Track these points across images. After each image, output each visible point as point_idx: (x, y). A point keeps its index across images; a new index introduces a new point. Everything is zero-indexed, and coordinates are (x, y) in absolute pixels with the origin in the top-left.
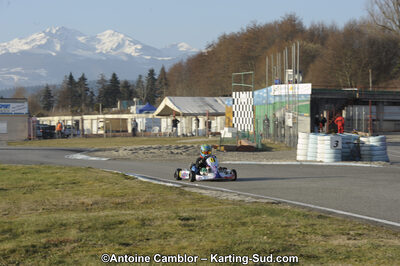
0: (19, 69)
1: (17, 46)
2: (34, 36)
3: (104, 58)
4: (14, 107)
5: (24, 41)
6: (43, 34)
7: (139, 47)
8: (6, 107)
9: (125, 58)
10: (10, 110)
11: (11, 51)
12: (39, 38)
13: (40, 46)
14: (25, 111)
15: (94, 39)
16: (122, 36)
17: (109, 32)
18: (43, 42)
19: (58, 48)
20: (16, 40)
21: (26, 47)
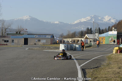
0: (83, 26)
1: (83, 20)
2: (88, 17)
3: (105, 23)
4: (47, 36)
5: (85, 19)
6: (90, 17)
7: (115, 20)
8: (45, 36)
9: (111, 23)
10: (47, 37)
11: (81, 21)
12: (89, 18)
13: (89, 20)
14: (50, 37)
15: (103, 18)
16: (110, 17)
17: (107, 16)
18: (90, 19)
19: (93, 20)
20: (83, 19)
21: (85, 20)
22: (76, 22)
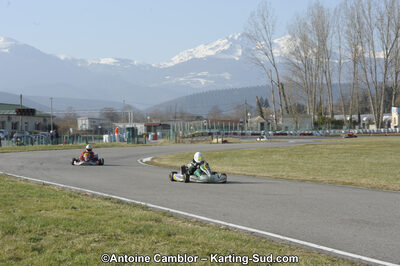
22: (176, 60)
